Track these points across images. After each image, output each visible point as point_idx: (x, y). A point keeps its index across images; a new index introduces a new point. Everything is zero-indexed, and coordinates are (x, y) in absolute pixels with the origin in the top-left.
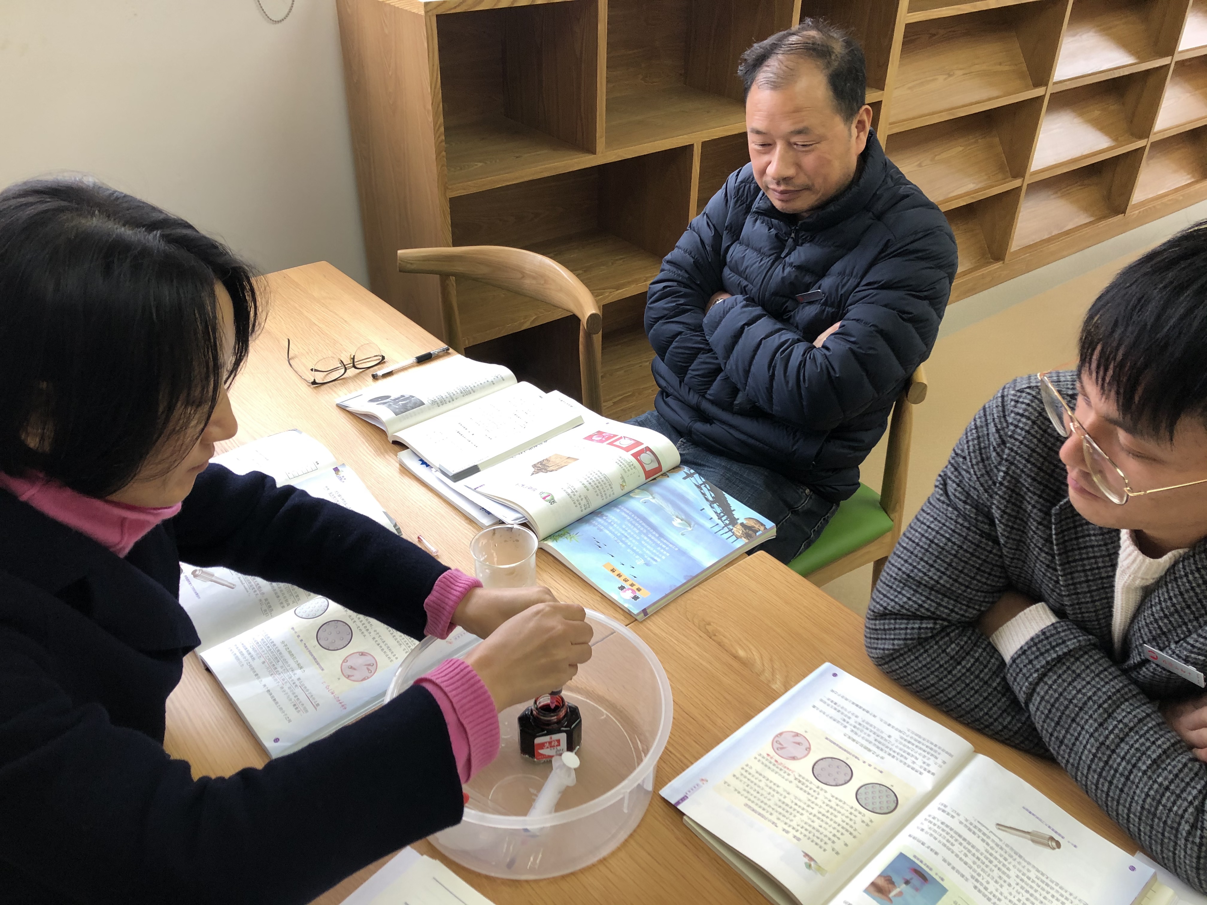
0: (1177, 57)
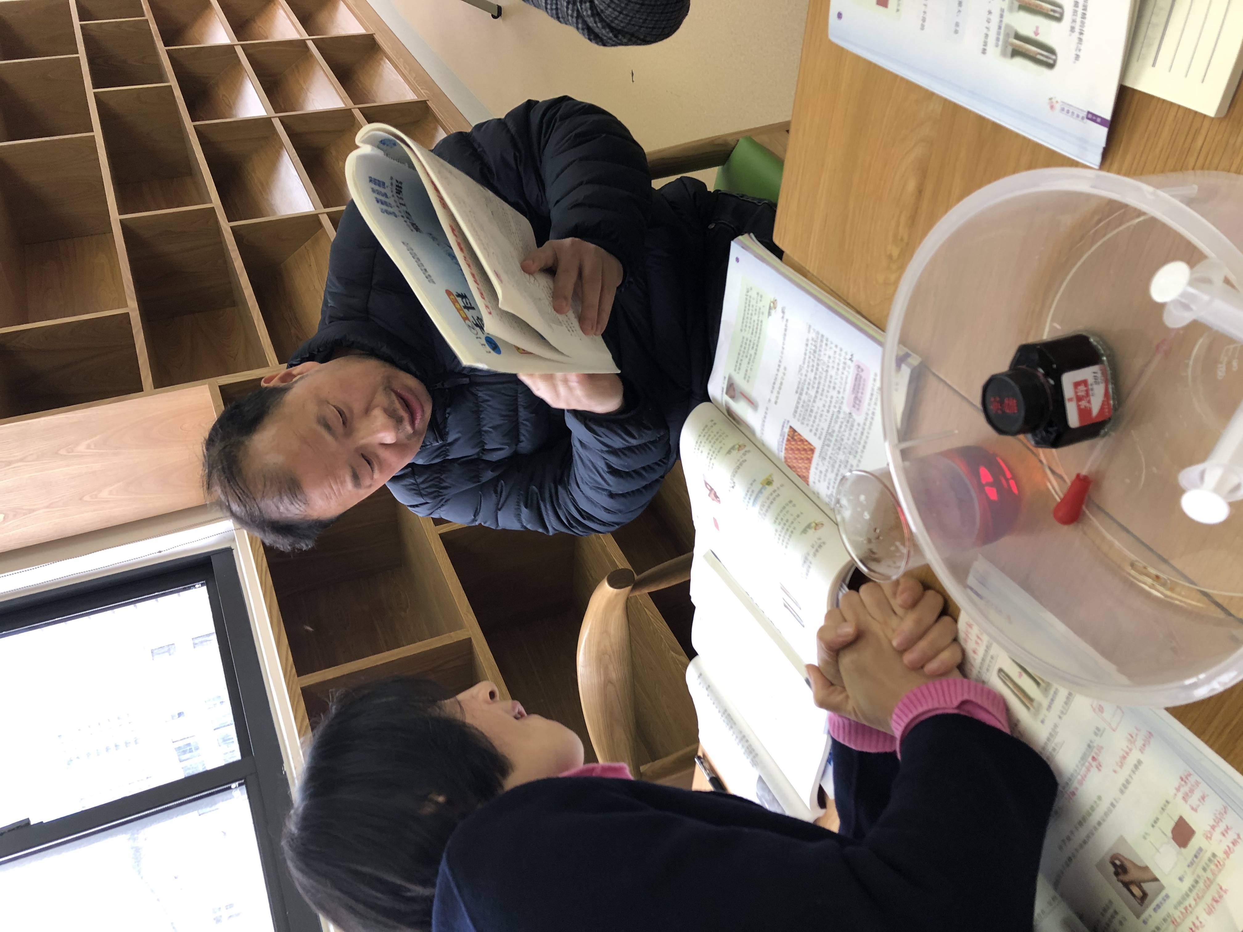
0: (272, 113)
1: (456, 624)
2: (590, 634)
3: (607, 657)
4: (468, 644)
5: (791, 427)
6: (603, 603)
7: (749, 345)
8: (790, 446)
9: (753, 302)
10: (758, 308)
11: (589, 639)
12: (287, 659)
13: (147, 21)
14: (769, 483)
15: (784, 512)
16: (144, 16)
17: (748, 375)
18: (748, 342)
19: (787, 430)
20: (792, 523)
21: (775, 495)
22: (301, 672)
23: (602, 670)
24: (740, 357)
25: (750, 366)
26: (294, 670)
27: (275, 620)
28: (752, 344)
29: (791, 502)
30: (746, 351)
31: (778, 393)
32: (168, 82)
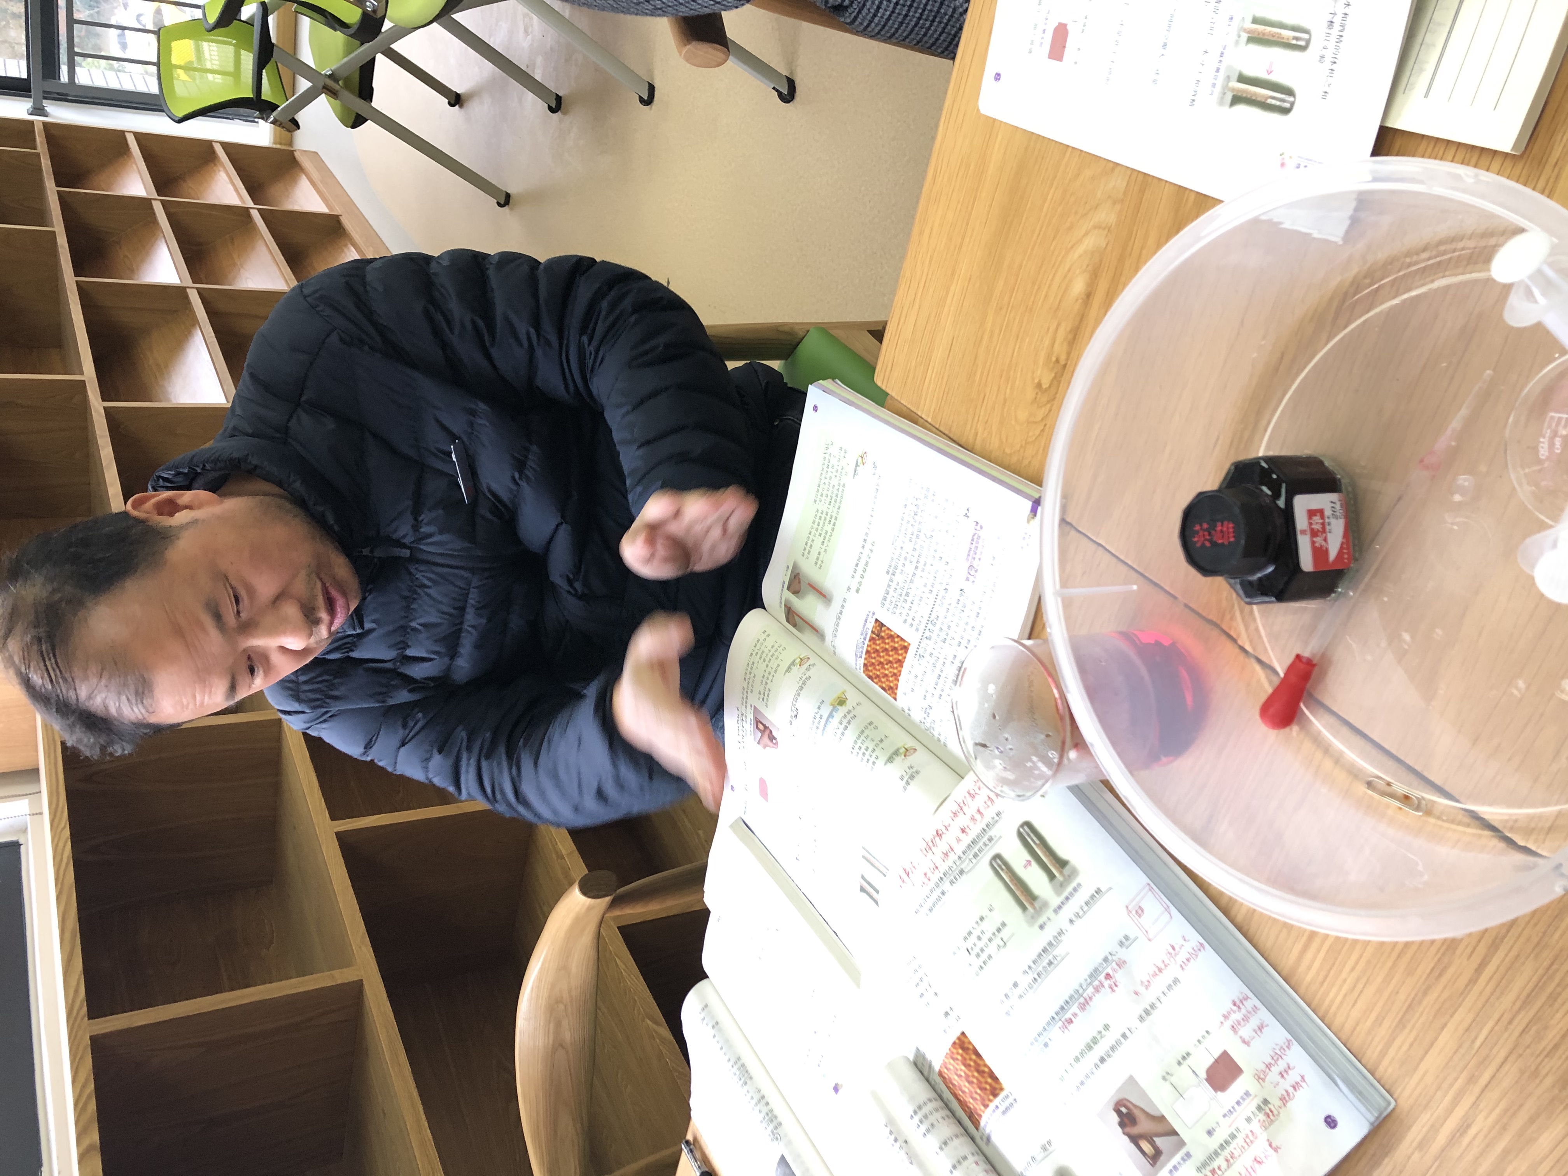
1: (344, 960)
2: (541, 969)
3: (562, 1007)
4: (356, 989)
5: (877, 620)
6: (568, 922)
7: (825, 519)
8: (873, 646)
9: (834, 461)
10: (839, 468)
11: (539, 978)
12: (76, 991)
13: (38, 155)
14: (842, 702)
15: (863, 738)
16: (35, 148)
17: (820, 559)
18: (823, 516)
19: (871, 625)
20: (874, 750)
21: (849, 717)
22: (93, 1014)
23: (552, 1026)
24: (811, 537)
25: (823, 547)
26: (85, 1009)
27: (68, 935)
28: (829, 516)
29: (871, 723)
30: (820, 528)
31: (862, 577)
32: (53, 227)
